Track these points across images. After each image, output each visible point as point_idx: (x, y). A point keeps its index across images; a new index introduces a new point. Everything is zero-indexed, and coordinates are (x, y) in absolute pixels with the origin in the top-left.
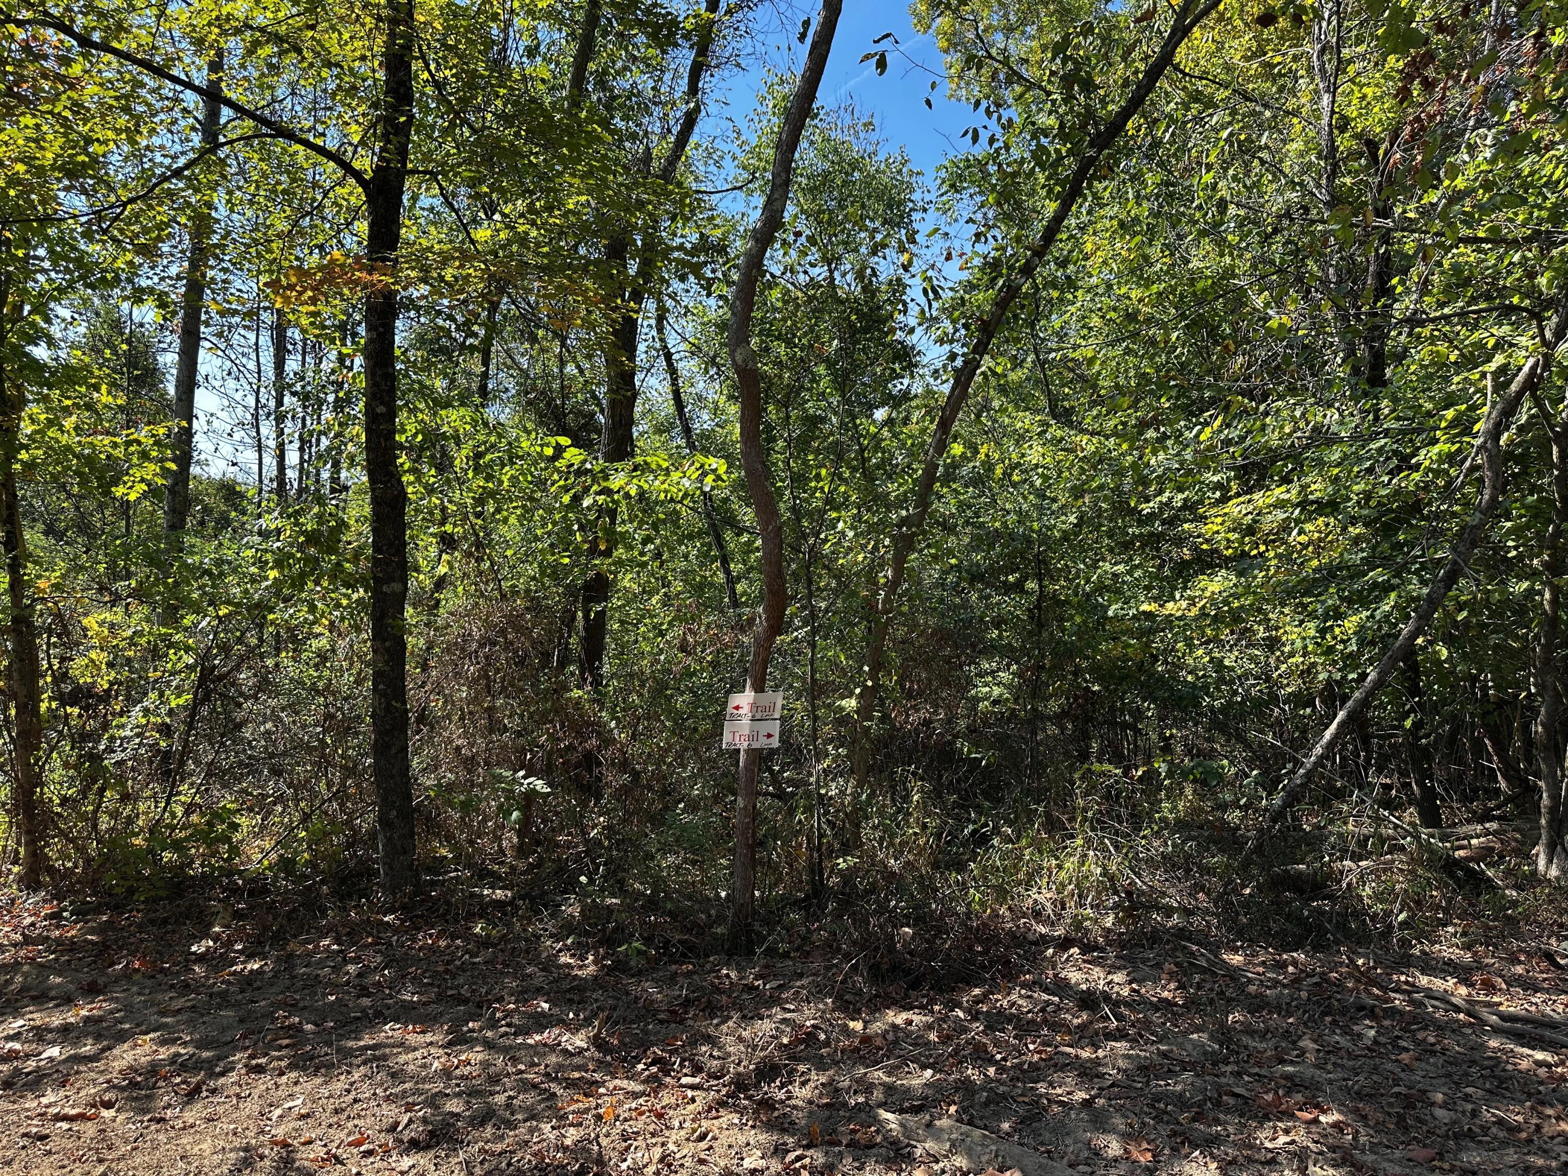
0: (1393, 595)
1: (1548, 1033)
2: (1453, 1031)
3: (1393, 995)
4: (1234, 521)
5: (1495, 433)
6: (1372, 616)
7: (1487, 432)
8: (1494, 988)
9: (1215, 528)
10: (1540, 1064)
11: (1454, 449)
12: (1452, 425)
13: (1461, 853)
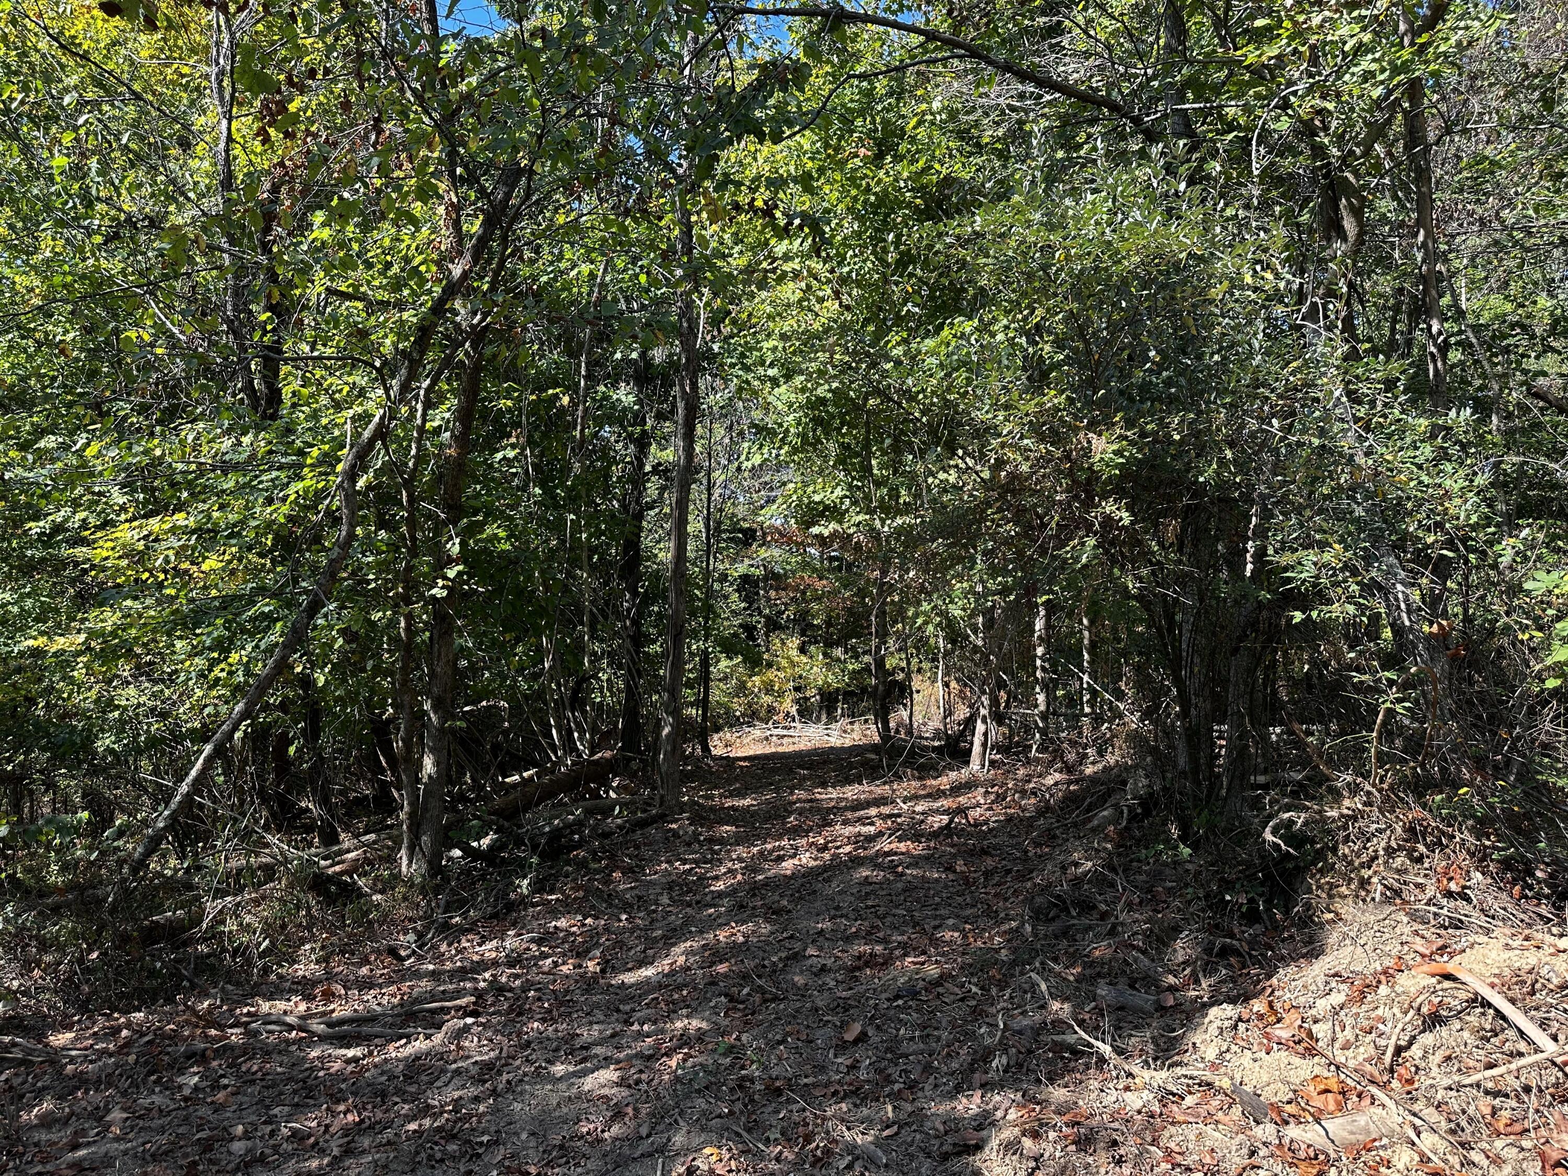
0: (279, 625)
1: (366, 1029)
2: (280, 1052)
3: (230, 1031)
4: (124, 546)
5: (352, 475)
6: (257, 646)
7: (345, 472)
8: (333, 995)
9: (105, 554)
10: (348, 1061)
11: (320, 486)
12: (320, 462)
13: (337, 868)
